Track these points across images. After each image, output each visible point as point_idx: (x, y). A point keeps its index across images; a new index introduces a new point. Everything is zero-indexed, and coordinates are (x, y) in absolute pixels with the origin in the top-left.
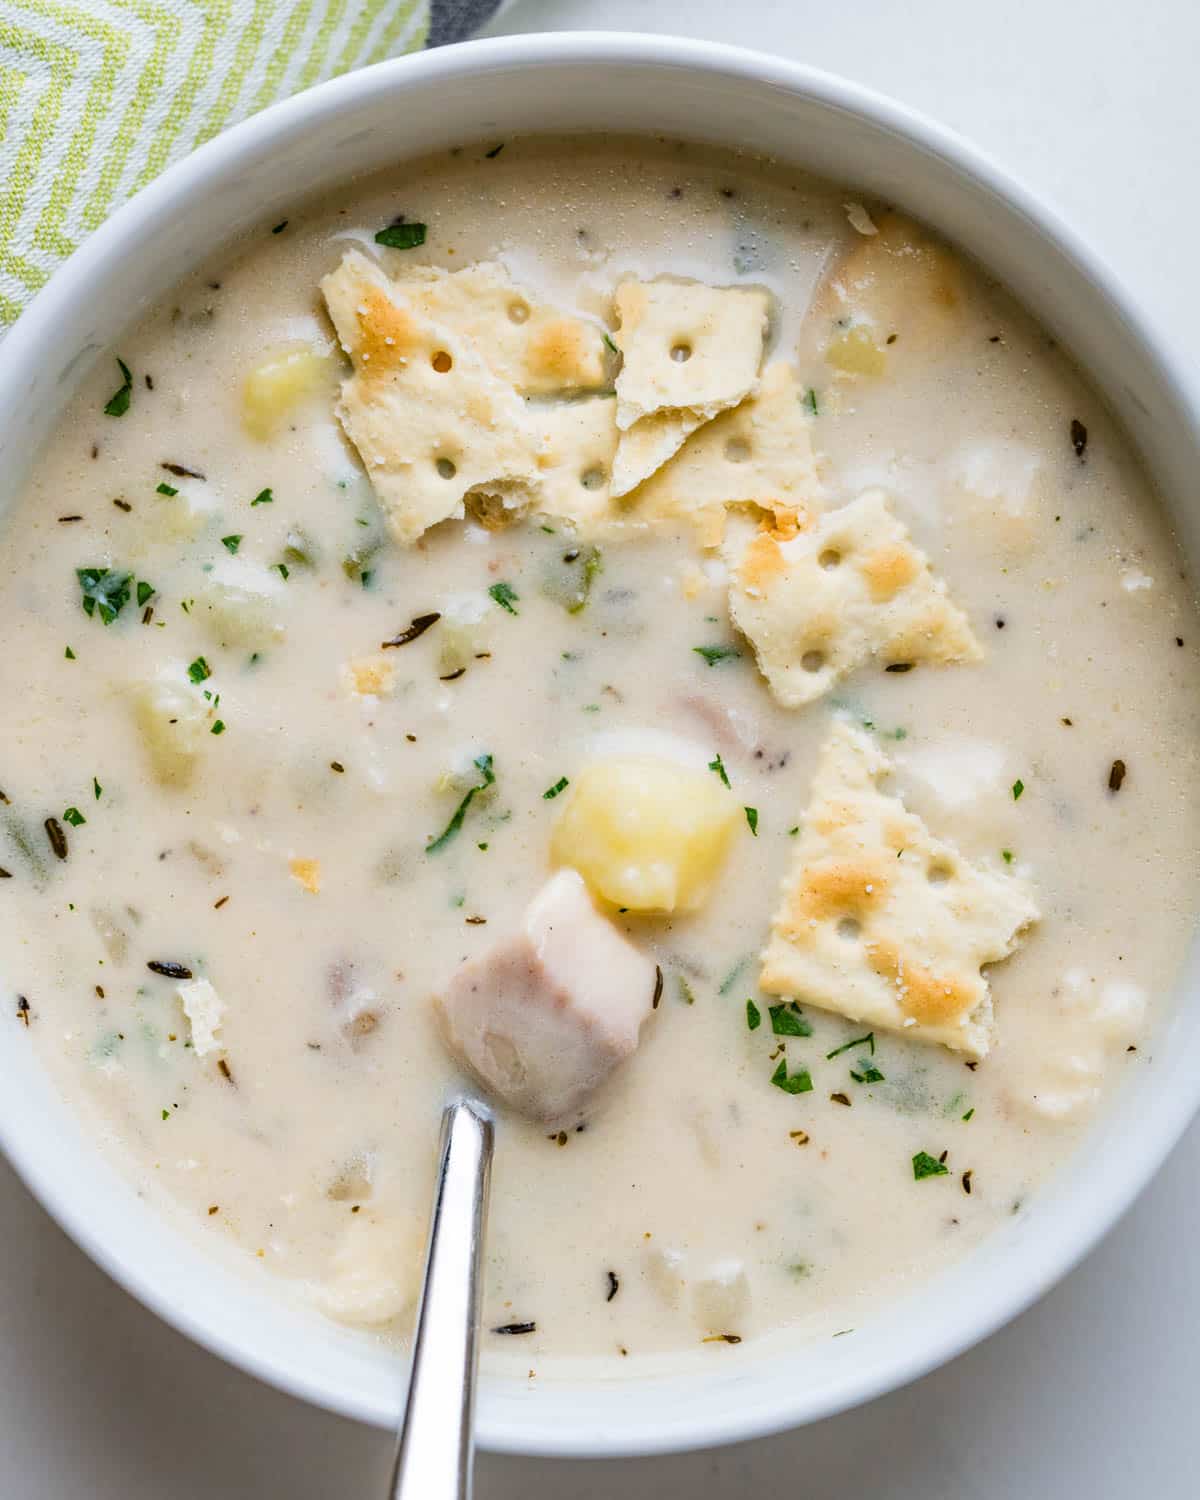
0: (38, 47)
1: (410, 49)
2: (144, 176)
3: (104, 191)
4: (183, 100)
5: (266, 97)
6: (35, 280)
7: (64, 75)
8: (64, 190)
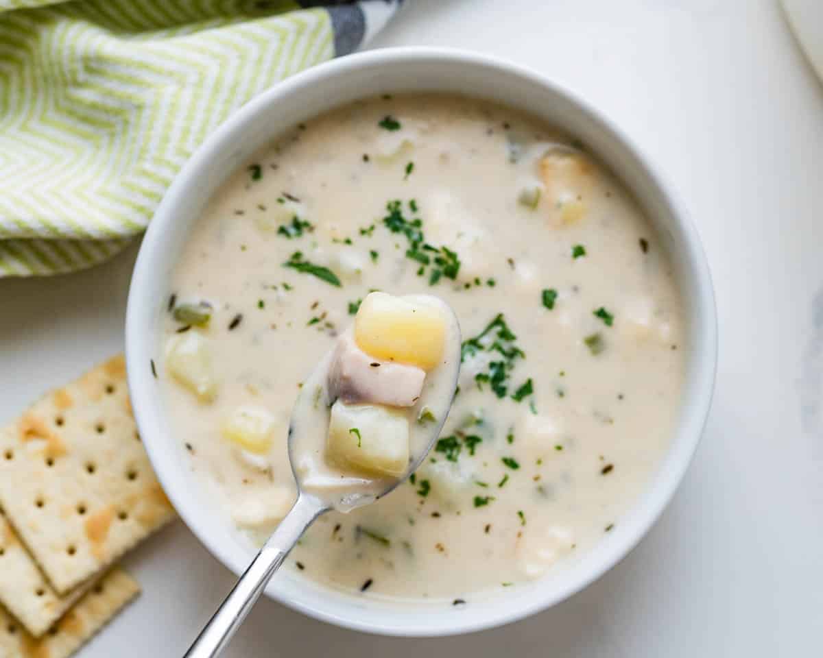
0: (170, 74)
1: (326, 60)
2: (219, 123)
3: (203, 131)
4: (233, 89)
5: (267, 86)
6: (176, 169)
7: (182, 84)
8: (186, 131)
